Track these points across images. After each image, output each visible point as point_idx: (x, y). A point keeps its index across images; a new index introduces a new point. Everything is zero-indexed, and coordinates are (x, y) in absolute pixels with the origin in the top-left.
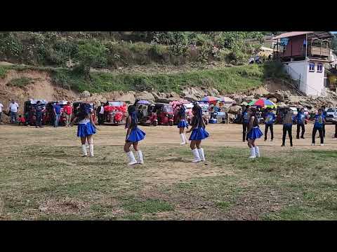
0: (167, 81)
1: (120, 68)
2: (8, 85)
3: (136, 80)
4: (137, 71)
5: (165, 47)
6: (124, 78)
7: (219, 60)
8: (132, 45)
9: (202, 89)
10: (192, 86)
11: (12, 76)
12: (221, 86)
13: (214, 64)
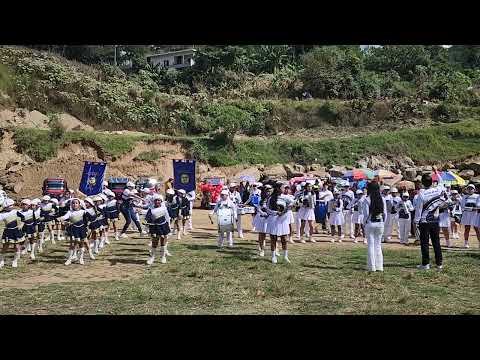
0: (338, 149)
1: (281, 133)
2: (134, 160)
3: (294, 149)
4: (302, 136)
5: (343, 102)
6: (278, 146)
7: (421, 116)
8: (298, 103)
9: (389, 158)
10: (373, 154)
11: (140, 149)
12: (418, 153)
13: (413, 123)
